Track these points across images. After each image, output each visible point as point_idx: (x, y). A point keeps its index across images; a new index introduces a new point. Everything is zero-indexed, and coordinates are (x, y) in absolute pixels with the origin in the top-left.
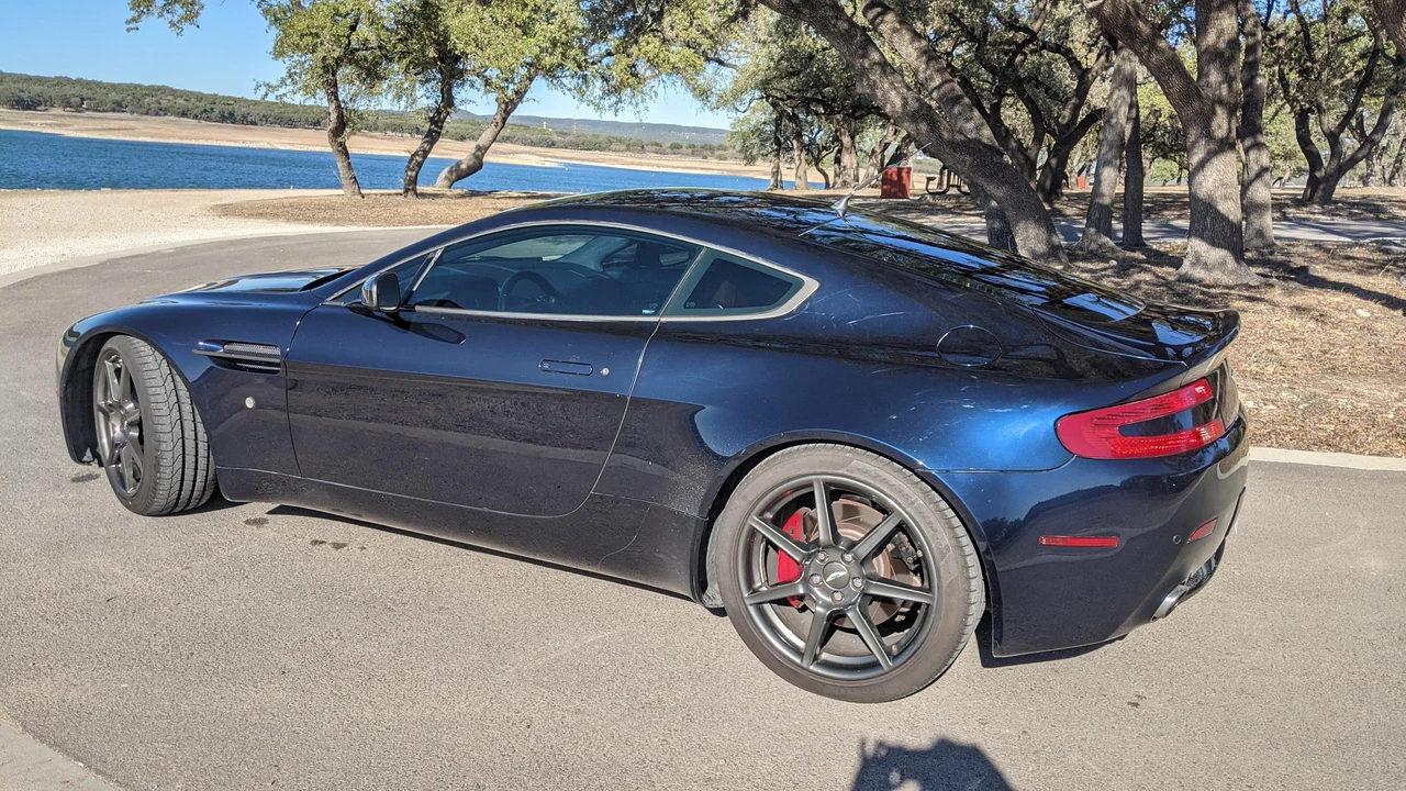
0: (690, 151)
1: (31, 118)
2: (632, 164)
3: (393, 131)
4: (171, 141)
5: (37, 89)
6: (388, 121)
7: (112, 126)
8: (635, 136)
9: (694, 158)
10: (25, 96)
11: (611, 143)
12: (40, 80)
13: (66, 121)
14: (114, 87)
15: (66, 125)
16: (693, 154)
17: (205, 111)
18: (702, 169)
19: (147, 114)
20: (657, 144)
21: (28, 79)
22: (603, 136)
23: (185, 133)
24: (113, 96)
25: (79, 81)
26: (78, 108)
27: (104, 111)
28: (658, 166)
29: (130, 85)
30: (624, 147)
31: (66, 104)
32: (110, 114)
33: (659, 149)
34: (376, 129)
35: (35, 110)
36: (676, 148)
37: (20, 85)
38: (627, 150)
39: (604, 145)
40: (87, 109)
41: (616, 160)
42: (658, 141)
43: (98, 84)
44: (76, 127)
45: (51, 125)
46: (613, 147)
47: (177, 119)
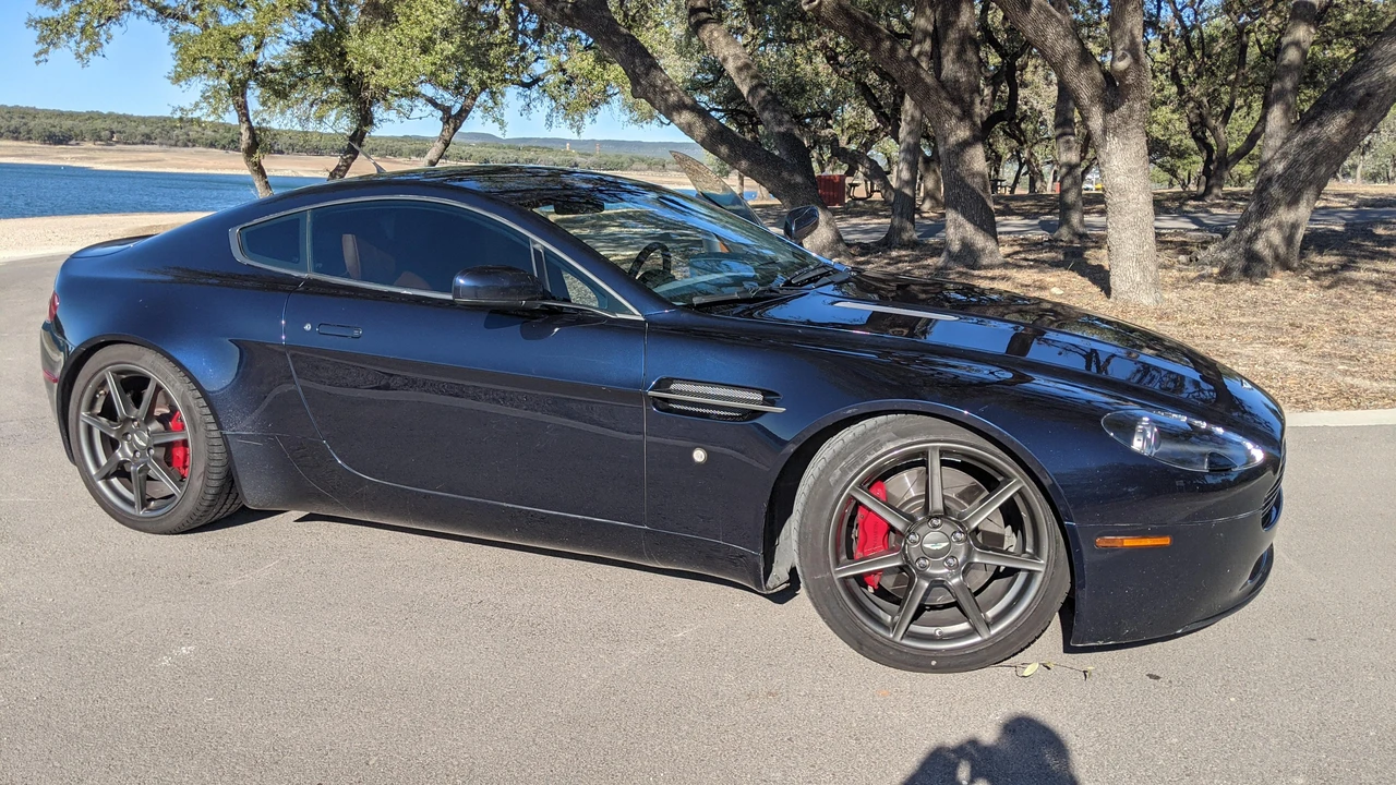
1: (62, 153)
3: (418, 156)
4: (197, 171)
5: (68, 124)
6: (413, 147)
7: (141, 158)
8: (657, 155)
10: (56, 130)
11: (633, 162)
12: (71, 115)
13: (97, 154)
14: (144, 120)
15: (94, 159)
17: (233, 141)
19: (176, 145)
21: (60, 114)
22: (625, 155)
23: (211, 163)
24: (143, 129)
25: (110, 115)
26: (109, 141)
27: (134, 144)
29: (159, 118)
30: (645, 166)
31: (97, 137)
32: (140, 147)
34: (400, 155)
35: (67, 144)
37: (51, 121)
38: (648, 169)
39: (625, 165)
40: (117, 142)
43: (129, 118)
44: (106, 160)
45: (81, 159)
46: (634, 166)
47: (204, 149)
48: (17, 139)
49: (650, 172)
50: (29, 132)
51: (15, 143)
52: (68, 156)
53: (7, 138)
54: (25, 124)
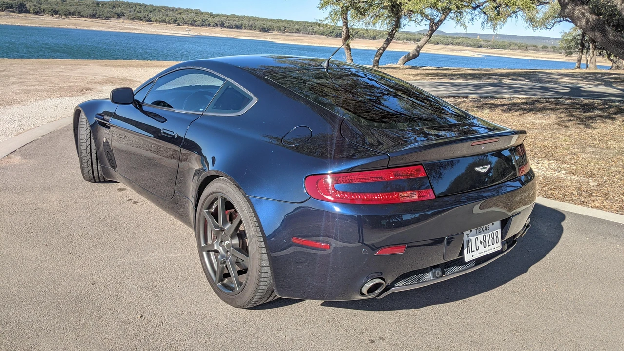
0: (552, 50)
1: (266, 36)
2: (520, 55)
3: (407, 40)
4: (315, 45)
5: (269, 24)
6: (405, 36)
7: (295, 39)
8: (524, 42)
9: (554, 53)
10: (265, 26)
11: (511, 45)
12: (271, 20)
13: (278, 37)
14: (297, 23)
15: (277, 38)
16: (554, 51)
17: (330, 32)
18: (558, 59)
19: (308, 34)
20: (535, 46)
21: (267, 20)
22: (507, 42)
23: (321, 42)
24: (297, 27)
25: (285, 20)
26: (283, 31)
27: (293, 33)
28: (534, 57)
29: (303, 22)
30: (517, 47)
31: (279, 30)
32: (295, 34)
33: (535, 48)
34: (399, 40)
35: (268, 32)
36: (545, 48)
37: (264, 22)
38: (518, 49)
39: (506, 47)
40: (287, 32)
41: (511, 54)
42: (536, 45)
43: (292, 22)
44: (281, 39)
45: (273, 38)
46: (511, 47)
47: (319, 36)
48: (251, 29)
49: (519, 51)
50: (255, 27)
51: (250, 31)
52: (268, 37)
53: (247, 29)
54: (254, 24)
